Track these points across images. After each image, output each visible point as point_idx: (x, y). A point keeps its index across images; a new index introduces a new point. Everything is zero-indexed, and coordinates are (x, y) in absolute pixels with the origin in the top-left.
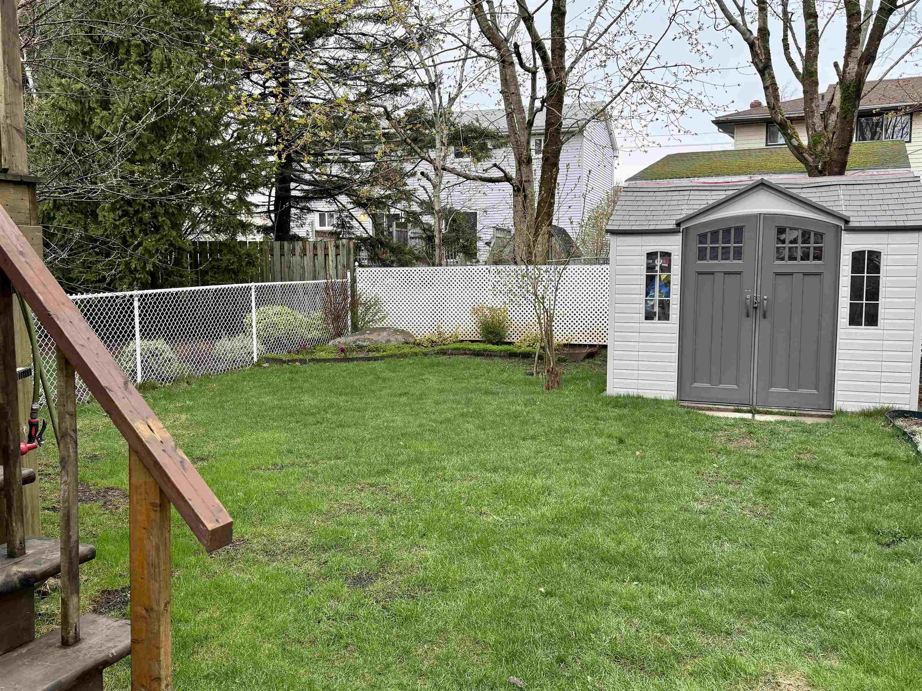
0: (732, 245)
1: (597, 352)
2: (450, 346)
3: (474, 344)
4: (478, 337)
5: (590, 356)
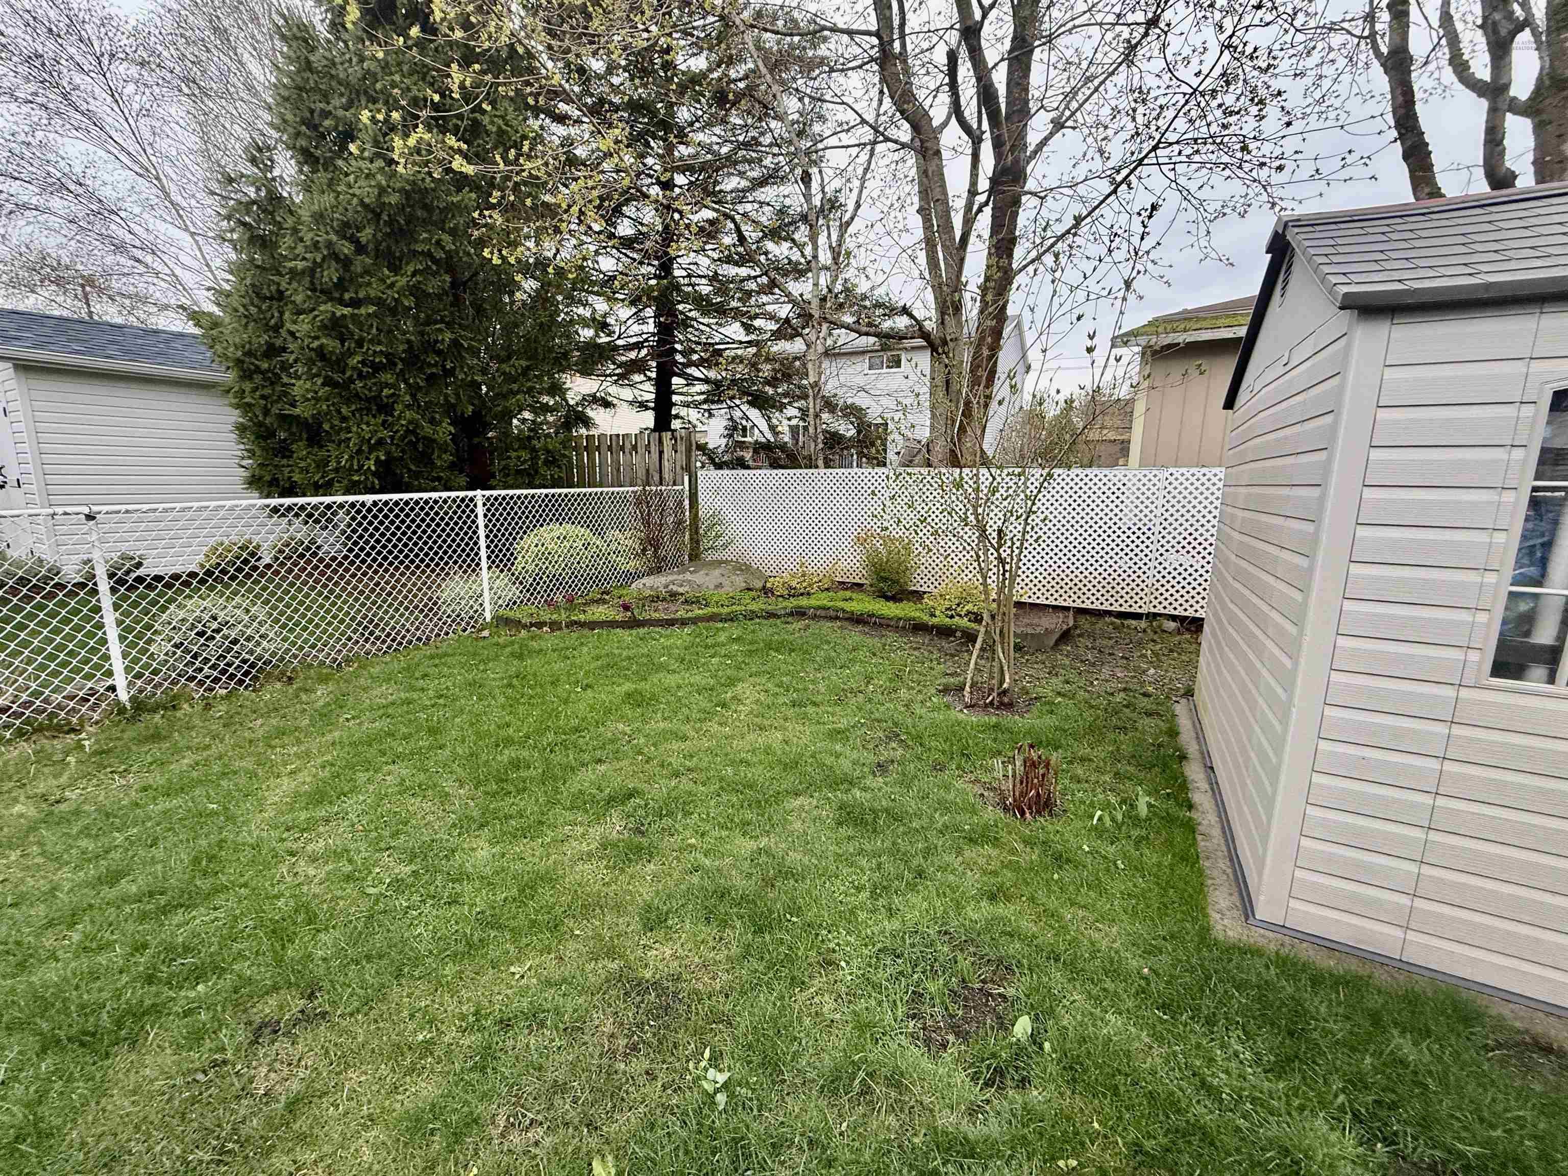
1: (1076, 627)
2: (813, 602)
3: (854, 596)
4: (863, 581)
5: (1065, 636)
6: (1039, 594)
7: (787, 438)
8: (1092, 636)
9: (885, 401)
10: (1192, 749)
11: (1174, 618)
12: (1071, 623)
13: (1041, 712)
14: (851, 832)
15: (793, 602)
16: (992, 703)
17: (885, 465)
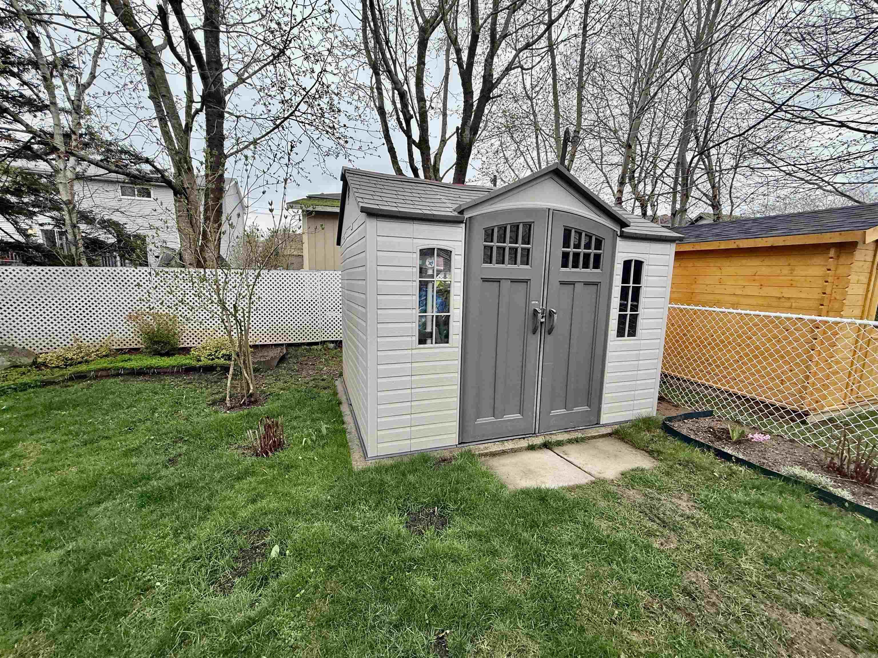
0: (520, 245)
1: (287, 354)
2: (92, 366)
3: (132, 357)
4: (139, 346)
5: (282, 359)
6: (266, 339)
7: (41, 240)
8: (296, 357)
9: (139, 221)
10: (343, 399)
11: (332, 342)
12: (285, 351)
13: (272, 400)
14: (152, 508)
15: (72, 370)
16: (244, 403)
17: (147, 265)
